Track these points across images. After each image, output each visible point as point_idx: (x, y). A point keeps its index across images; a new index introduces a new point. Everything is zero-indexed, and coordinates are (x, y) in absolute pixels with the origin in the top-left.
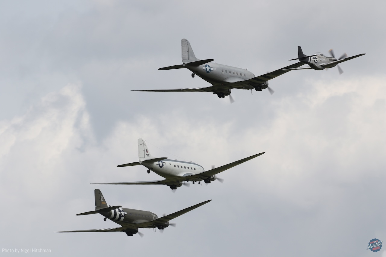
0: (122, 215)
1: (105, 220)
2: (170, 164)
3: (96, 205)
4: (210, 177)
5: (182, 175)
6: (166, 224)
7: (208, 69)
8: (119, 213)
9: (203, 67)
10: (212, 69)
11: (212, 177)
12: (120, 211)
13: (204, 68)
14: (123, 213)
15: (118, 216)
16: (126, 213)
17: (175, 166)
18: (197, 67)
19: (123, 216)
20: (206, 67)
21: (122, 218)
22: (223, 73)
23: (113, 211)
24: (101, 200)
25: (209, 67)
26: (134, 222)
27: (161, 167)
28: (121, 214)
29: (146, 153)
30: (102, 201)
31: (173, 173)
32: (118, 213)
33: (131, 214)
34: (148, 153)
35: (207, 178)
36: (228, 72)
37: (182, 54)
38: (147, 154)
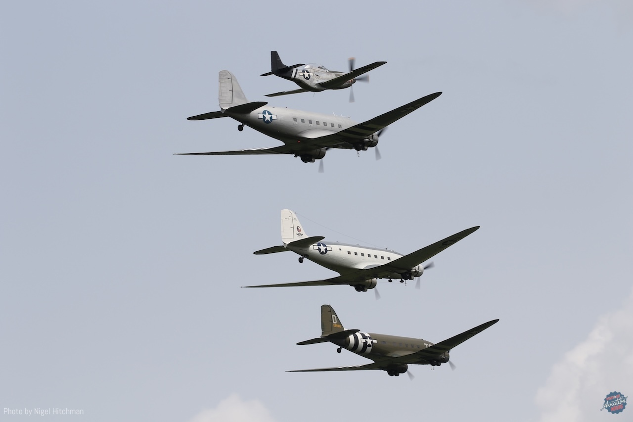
0: (368, 344)
1: (339, 351)
2: (340, 250)
3: (323, 329)
4: (409, 270)
5: (362, 266)
6: (443, 357)
7: (268, 117)
8: (364, 341)
9: (257, 113)
10: (274, 117)
11: (414, 270)
12: (364, 337)
13: (261, 116)
14: (369, 341)
15: (361, 344)
16: (375, 341)
17: (349, 253)
18: (247, 115)
19: (369, 346)
20: (263, 114)
21: (369, 349)
22: (296, 123)
23: (352, 338)
24: (332, 321)
25: (270, 113)
26: (390, 355)
27: (323, 253)
28: (367, 342)
29: (296, 232)
30: (334, 322)
31: (346, 264)
32: (361, 341)
33: (384, 342)
34: (301, 233)
35: (404, 271)
36: (307, 122)
37: (220, 95)
38: (298, 233)
